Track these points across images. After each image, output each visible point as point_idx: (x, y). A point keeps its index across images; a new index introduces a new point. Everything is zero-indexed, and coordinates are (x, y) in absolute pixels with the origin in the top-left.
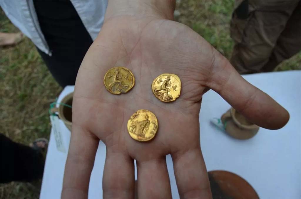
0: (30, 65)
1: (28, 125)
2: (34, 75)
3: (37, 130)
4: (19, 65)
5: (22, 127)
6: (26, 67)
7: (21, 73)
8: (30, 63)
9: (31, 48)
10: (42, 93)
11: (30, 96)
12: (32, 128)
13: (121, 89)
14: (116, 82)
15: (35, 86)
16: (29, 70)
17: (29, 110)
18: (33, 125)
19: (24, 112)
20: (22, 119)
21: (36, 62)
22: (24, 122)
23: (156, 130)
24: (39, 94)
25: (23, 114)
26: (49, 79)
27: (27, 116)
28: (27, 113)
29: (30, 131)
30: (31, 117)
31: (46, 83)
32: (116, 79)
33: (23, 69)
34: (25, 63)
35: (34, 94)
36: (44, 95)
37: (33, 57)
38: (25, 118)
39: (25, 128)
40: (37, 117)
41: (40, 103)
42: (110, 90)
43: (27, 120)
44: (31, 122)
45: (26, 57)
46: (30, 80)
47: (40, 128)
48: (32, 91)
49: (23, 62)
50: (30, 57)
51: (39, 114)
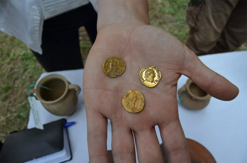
0: (12, 62)
1: (11, 112)
2: (16, 70)
3: (19, 116)
4: (3, 62)
5: (6, 115)
6: (9, 63)
7: (4, 69)
8: (12, 60)
9: (13, 48)
10: (23, 84)
11: (13, 88)
12: (15, 114)
13: (117, 74)
14: (112, 69)
15: (17, 79)
16: (11, 65)
17: (12, 99)
18: (15, 112)
19: (8, 101)
20: (6, 108)
21: (17, 59)
22: (8, 110)
23: (144, 103)
24: (20, 86)
25: (6, 103)
26: (29, 73)
27: (10, 105)
28: (10, 102)
29: (13, 118)
30: (13, 106)
31: (26, 76)
32: (111, 66)
33: (5, 65)
34: (8, 60)
35: (16, 86)
36: (25, 86)
37: (14, 55)
38: (8, 106)
39: (9, 115)
40: (19, 105)
41: (21, 93)
42: (109, 75)
43: (10, 108)
44: (14, 110)
45: (8, 55)
46: (12, 74)
47: (22, 114)
48: (14, 83)
49: (6, 59)
50: (12, 55)
51: (21, 103)
